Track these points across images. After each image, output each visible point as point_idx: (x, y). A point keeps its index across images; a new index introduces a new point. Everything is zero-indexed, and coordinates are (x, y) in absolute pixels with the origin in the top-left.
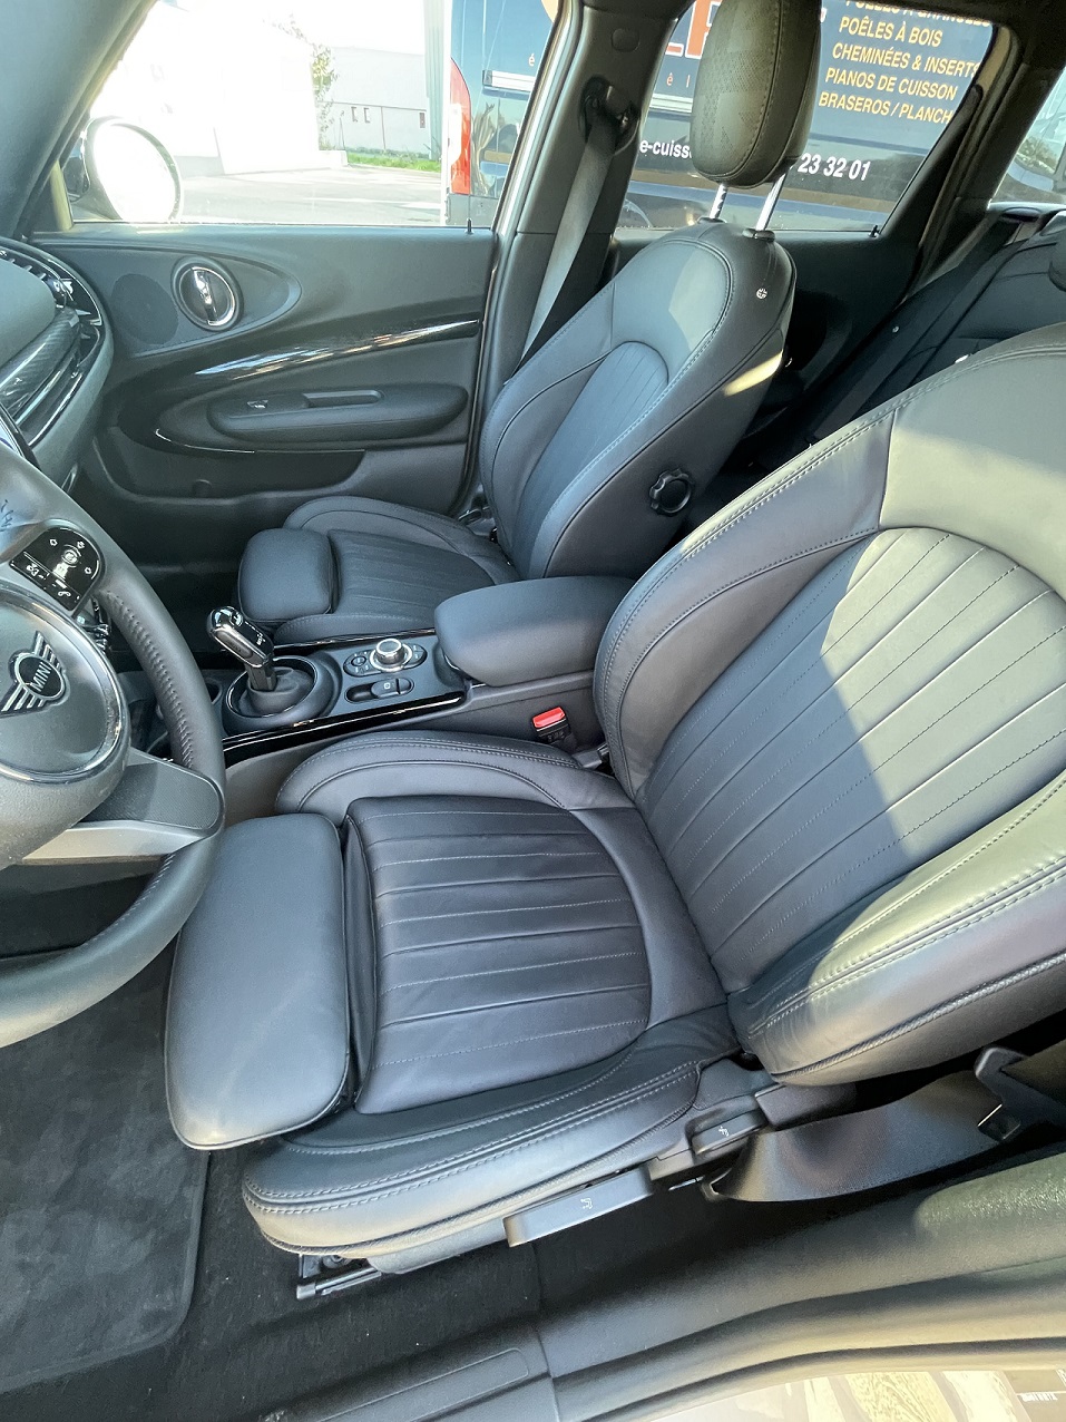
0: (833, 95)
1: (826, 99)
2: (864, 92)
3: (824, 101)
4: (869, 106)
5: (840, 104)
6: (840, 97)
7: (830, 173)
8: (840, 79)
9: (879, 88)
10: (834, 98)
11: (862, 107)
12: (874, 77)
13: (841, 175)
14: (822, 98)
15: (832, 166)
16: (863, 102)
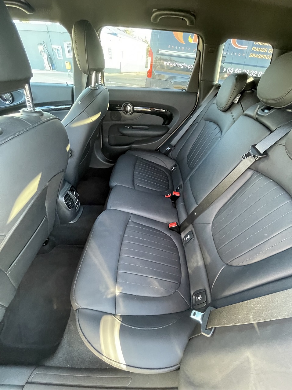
0: (254, 54)
1: (252, 55)
2: (263, 53)
3: (251, 56)
4: (265, 57)
5: (256, 56)
6: (256, 55)
7: (252, 75)
8: (256, 50)
9: (268, 52)
10: (254, 55)
11: (263, 57)
12: (267, 49)
13: (255, 76)
14: (250, 55)
15: (252, 73)
16: (263, 56)
